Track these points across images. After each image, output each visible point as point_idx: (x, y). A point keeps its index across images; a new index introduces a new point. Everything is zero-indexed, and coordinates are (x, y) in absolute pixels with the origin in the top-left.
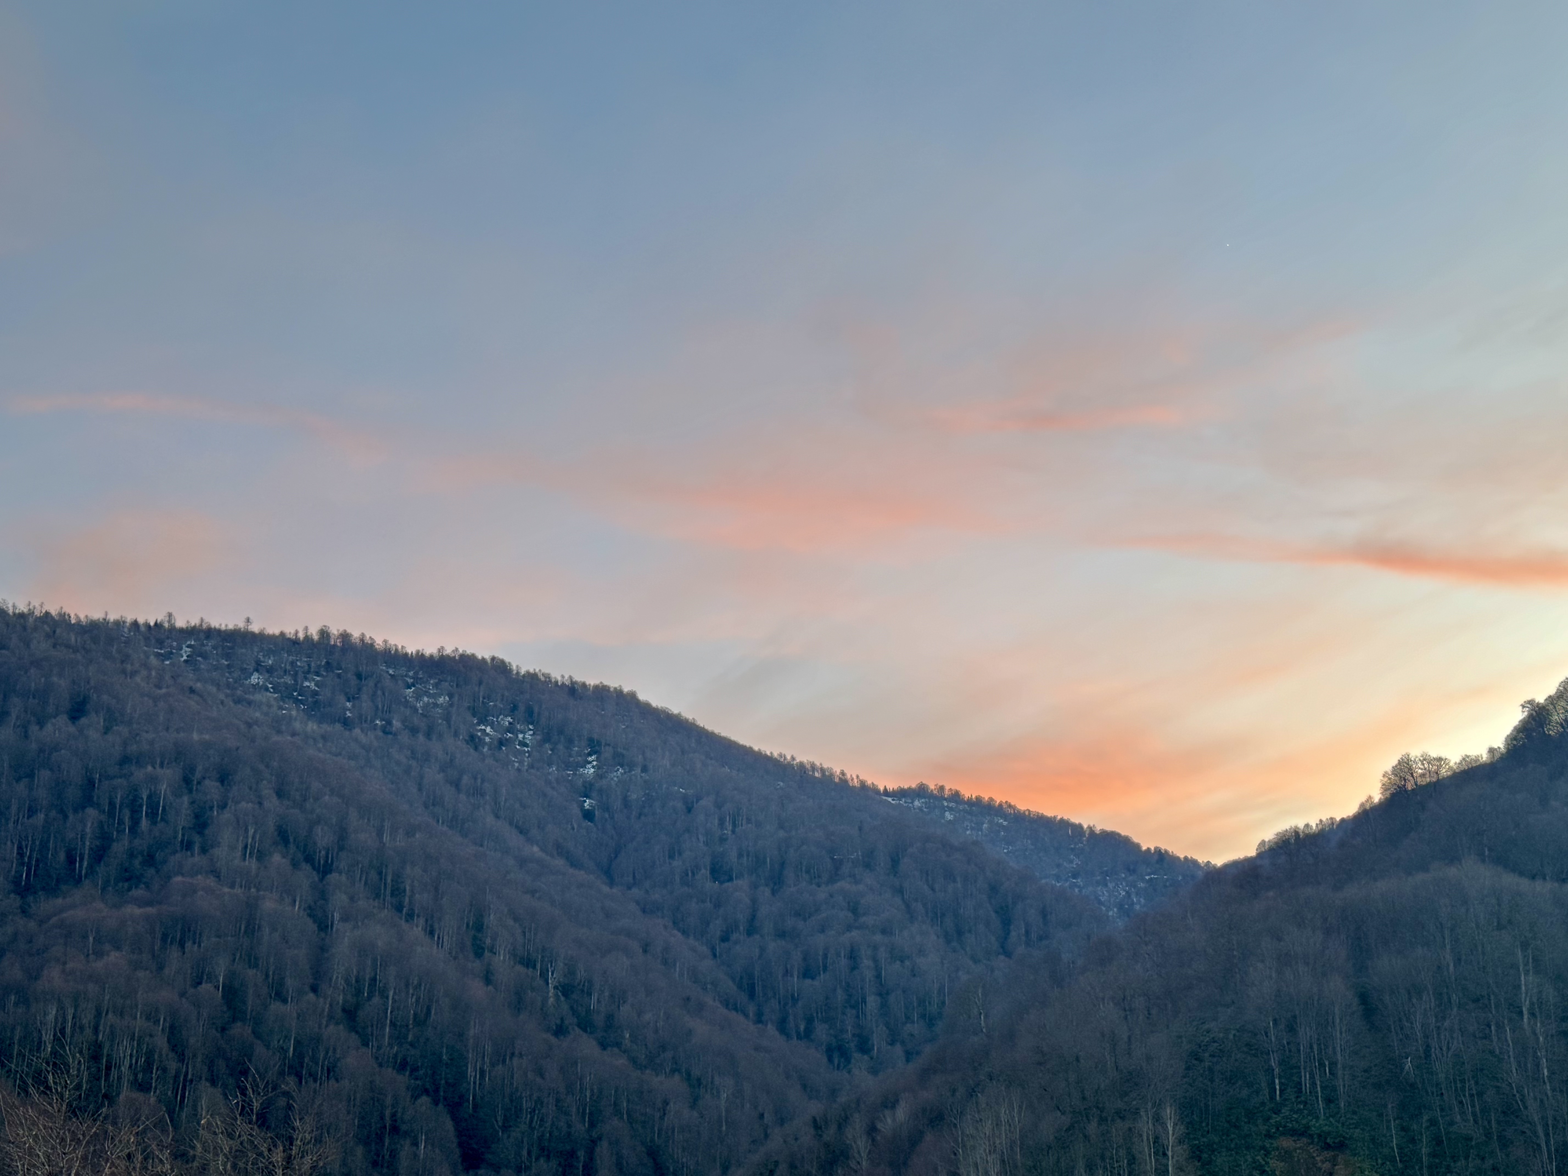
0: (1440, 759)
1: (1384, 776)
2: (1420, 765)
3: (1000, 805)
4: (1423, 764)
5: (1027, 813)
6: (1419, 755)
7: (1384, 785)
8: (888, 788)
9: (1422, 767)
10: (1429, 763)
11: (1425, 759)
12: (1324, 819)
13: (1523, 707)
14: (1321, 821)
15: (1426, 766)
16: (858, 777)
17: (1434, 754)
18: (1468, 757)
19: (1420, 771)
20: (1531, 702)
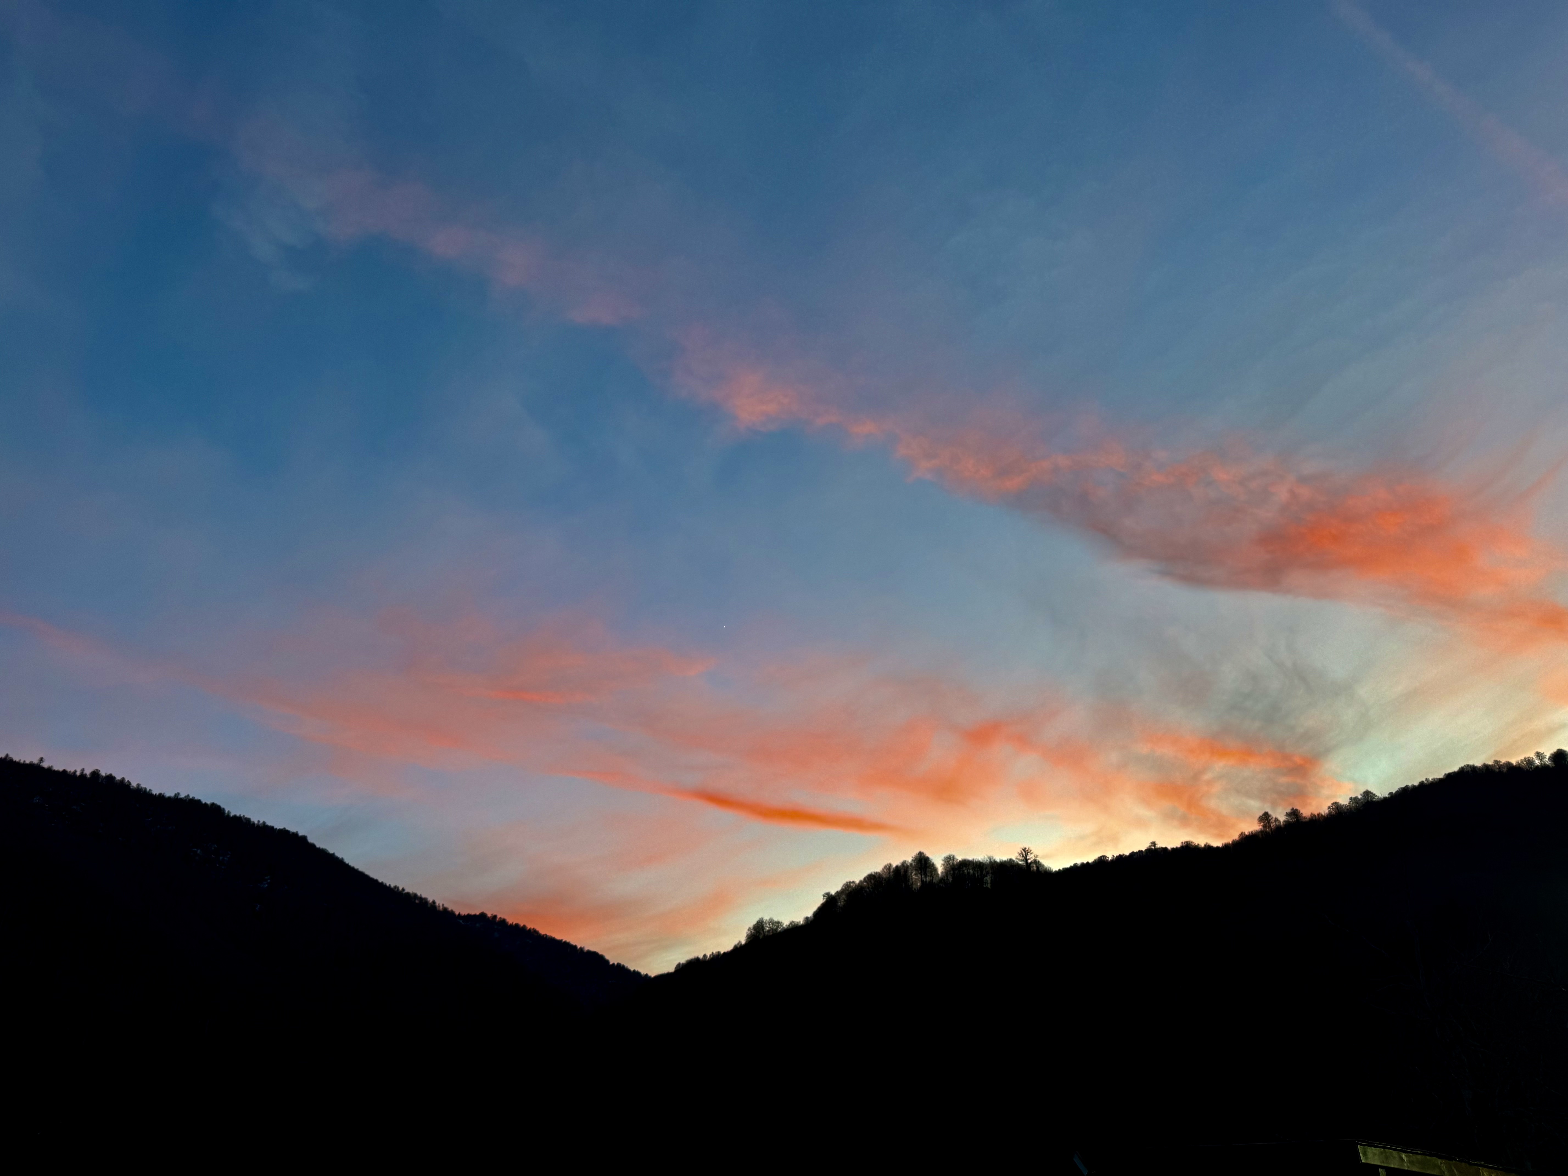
0: (778, 923)
1: (748, 930)
2: (768, 925)
3: (530, 929)
4: (769, 925)
5: (545, 936)
6: (768, 919)
7: (748, 935)
8: (461, 913)
9: (769, 926)
10: (773, 924)
11: (771, 921)
12: (714, 952)
13: (824, 896)
14: (713, 953)
15: (771, 925)
16: (443, 905)
17: (776, 919)
18: (793, 922)
19: (767, 929)
20: (828, 894)
